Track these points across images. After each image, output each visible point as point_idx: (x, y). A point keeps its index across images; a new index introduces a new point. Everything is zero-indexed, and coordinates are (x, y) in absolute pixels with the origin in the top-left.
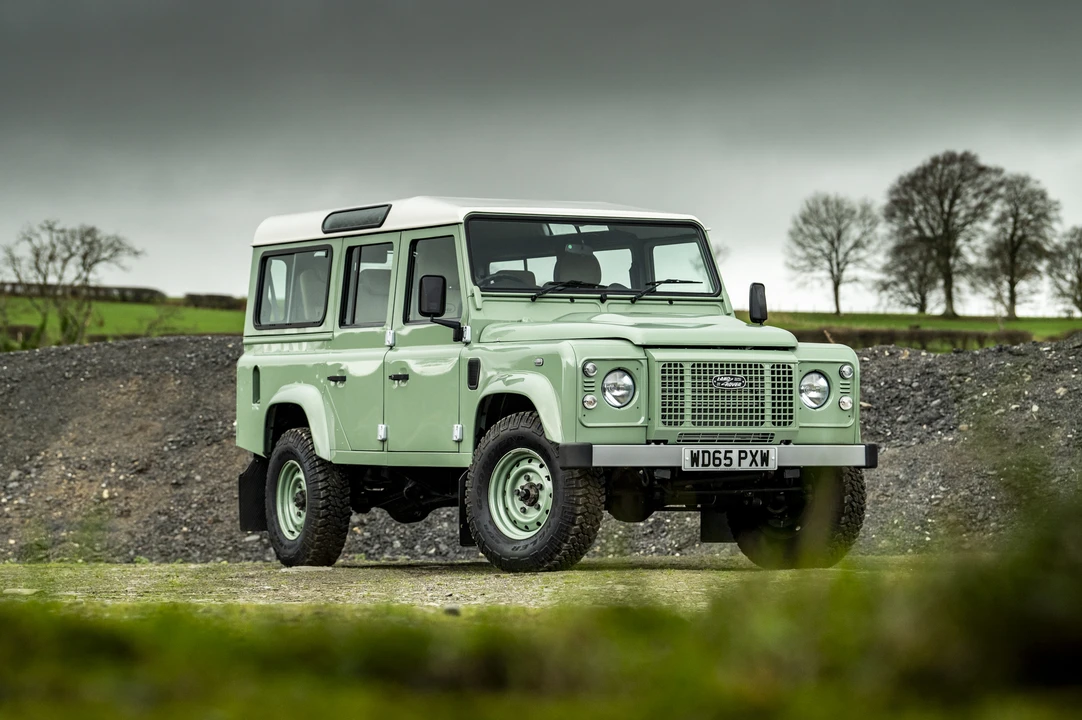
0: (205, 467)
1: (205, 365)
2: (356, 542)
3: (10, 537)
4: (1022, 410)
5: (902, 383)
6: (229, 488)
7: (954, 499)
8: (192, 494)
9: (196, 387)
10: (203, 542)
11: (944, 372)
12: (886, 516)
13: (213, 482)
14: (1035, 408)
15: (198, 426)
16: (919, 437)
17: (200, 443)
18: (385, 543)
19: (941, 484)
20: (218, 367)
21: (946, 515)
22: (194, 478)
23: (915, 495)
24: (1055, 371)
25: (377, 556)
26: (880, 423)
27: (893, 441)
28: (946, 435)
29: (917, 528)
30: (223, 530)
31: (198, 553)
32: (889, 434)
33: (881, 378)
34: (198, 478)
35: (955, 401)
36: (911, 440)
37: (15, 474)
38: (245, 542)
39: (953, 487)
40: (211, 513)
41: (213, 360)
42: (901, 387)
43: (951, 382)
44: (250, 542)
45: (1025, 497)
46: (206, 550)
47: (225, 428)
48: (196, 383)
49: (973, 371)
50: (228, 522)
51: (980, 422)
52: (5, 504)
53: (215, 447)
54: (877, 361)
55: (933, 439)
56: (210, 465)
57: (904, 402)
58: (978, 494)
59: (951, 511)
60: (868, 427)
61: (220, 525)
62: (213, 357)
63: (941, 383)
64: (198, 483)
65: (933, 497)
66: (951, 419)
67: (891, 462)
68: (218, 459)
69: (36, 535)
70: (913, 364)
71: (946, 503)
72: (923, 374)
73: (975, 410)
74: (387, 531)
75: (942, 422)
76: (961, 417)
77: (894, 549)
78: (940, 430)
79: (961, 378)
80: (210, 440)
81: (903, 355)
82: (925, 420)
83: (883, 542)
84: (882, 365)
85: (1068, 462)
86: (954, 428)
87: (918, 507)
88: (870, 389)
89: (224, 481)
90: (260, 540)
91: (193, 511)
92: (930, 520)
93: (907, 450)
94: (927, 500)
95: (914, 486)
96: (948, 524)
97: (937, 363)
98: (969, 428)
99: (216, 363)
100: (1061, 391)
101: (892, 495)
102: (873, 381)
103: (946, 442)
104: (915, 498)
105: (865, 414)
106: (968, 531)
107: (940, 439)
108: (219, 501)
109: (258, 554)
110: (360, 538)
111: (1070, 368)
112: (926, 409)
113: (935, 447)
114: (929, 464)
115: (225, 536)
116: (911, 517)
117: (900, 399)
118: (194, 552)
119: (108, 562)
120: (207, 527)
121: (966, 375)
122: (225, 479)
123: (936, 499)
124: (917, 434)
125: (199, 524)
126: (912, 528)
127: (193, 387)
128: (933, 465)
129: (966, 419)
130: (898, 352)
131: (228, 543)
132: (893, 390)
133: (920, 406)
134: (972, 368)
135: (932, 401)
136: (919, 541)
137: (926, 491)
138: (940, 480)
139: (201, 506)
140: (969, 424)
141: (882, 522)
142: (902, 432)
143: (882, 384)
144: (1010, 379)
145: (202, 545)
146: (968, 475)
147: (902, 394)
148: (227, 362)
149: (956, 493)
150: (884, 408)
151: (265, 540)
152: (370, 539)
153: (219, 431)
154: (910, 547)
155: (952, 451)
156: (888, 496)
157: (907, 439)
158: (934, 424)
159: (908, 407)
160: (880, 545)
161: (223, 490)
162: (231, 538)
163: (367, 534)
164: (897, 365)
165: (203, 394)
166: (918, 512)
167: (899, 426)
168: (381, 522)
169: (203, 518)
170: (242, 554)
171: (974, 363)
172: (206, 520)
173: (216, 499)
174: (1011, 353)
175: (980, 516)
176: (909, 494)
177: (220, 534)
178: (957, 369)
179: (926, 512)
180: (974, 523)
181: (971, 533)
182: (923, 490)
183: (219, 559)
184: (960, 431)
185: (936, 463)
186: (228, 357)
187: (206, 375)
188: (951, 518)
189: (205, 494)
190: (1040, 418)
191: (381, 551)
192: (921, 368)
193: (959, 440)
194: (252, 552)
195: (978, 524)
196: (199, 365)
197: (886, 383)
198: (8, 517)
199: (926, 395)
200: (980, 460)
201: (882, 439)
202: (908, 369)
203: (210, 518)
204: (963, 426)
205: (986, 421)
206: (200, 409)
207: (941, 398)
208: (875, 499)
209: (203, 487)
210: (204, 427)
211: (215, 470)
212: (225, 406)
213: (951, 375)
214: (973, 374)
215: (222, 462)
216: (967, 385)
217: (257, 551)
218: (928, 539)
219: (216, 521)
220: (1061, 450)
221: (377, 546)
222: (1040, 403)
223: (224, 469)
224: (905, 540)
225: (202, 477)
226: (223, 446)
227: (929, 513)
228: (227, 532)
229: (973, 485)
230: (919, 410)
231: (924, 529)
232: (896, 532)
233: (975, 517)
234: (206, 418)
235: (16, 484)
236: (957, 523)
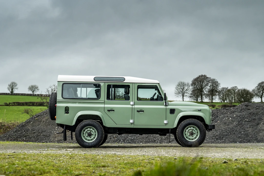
3: (56, 138)
4: (228, 119)
7: (217, 134)
11: (214, 112)
14: (231, 119)
19: (215, 131)
24: (234, 112)
29: (211, 139)
35: (217, 117)
37: (57, 128)
39: (217, 132)
43: (216, 114)
45: (229, 134)
52: (55, 133)
58: (221, 133)
69: (60, 138)
73: (220, 119)
75: (215, 121)
76: (218, 120)
79: (217, 113)
85: (237, 128)
92: (213, 138)
96: (216, 138)
100: (235, 116)
104: (210, 134)
106: (220, 139)
111: (236, 112)
119: (73, 143)
144: (226, 114)
158: (213, 121)
174: (226, 109)
175: (222, 137)
179: (213, 136)
188: (217, 137)
190: (231, 120)
191: (119, 142)
198: (55, 135)
200: (221, 127)
204: (218, 122)
205: (222, 121)
214: (219, 113)
216: (219, 115)
218: (213, 141)
220: (235, 126)
221: (118, 141)
222: (231, 118)
232: (208, 139)
235: (57, 129)
236: (218, 138)
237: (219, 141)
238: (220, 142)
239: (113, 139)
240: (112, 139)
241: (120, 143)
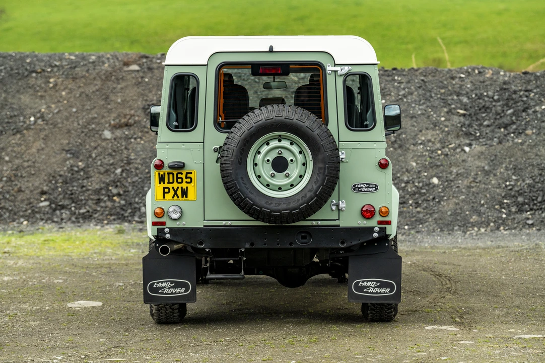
0: (12, 151)
1: (11, 75)
2: (115, 208)
5: (487, 96)
6: (28, 167)
7: (522, 185)
8: (3, 170)
9: (5, 91)
10: (11, 206)
11: (516, 89)
12: (475, 197)
13: (17, 162)
15: (6, 120)
16: (499, 138)
17: (8, 133)
18: (135, 208)
19: (513, 174)
20: (19, 77)
21: (517, 197)
22: (4, 159)
23: (496, 182)
25: (130, 218)
26: (472, 127)
27: (481, 140)
28: (517, 137)
29: (496, 207)
30: (24, 198)
31: (8, 214)
32: (478, 134)
33: (472, 91)
34: (7, 158)
35: (524, 111)
36: (493, 140)
38: (40, 207)
39: (521, 177)
40: (16, 185)
41: (16, 71)
42: (486, 99)
43: (521, 96)
44: (43, 207)
46: (12, 212)
47: (25, 122)
48: (5, 89)
49: (535, 88)
50: (27, 192)
51: (540, 128)
53: (18, 136)
54: (470, 77)
55: (508, 140)
56: (15, 149)
57: (488, 110)
58: (538, 182)
59: (520, 194)
60: (464, 129)
61: (22, 193)
62: (17, 69)
63: (514, 96)
64: (7, 162)
65: (508, 183)
66: (520, 125)
67: (479, 157)
68: (20, 145)
70: (495, 81)
71: (516, 189)
72: (502, 89)
73: (536, 119)
74: (137, 200)
75: (514, 127)
76: (527, 123)
77: (481, 223)
78: (513, 133)
79: (527, 93)
80: (15, 130)
81: (488, 73)
82: (503, 125)
83: (474, 217)
84: (474, 81)
86: (522, 132)
87: (498, 190)
88: (465, 100)
89: (24, 161)
90: (50, 205)
91: (3, 183)
92: (505, 201)
93: (491, 148)
94: (504, 185)
95: (495, 175)
96: (517, 204)
97: (511, 82)
98: (533, 133)
99: (18, 73)
101: (480, 181)
102: (467, 93)
103: (517, 143)
104: (495, 184)
105: (462, 119)
106: (531, 210)
107: (513, 141)
108: (21, 176)
109: (49, 216)
110: (118, 205)
112: (504, 116)
113: (509, 147)
114: (505, 159)
115: (26, 202)
116: (493, 198)
117: (486, 109)
118: (5, 213)
120: (13, 195)
121: (531, 91)
122: (26, 159)
123: (510, 185)
124: (496, 136)
125: (8, 192)
126: (493, 206)
127: (2, 91)
128: (508, 160)
129: (531, 125)
130: (484, 71)
131: (28, 207)
132: (481, 101)
133: (499, 114)
134: (534, 86)
135: (507, 110)
136: (498, 217)
137: (503, 179)
138: (513, 171)
139: (10, 180)
140: (532, 130)
141: (473, 202)
142: (487, 133)
143: (474, 96)
145: (10, 208)
146: (531, 167)
147: (488, 104)
148: (26, 73)
149: (524, 181)
150: (475, 115)
151: (53, 206)
152: (124, 206)
153: (21, 124)
154: (492, 222)
155: (521, 150)
156: (477, 183)
157: (490, 139)
158: (509, 128)
159: (491, 115)
160: (472, 220)
161: (25, 168)
162: (30, 203)
163: (123, 202)
164: (484, 82)
165: (10, 96)
166: (498, 195)
167: (484, 129)
168: (132, 193)
169: (11, 188)
170: (38, 216)
171: (536, 82)
172: (13, 190)
173: (19, 174)
176: (491, 180)
177: (22, 201)
178: (524, 86)
179: (503, 195)
180: (535, 204)
181: (534, 211)
182: (501, 178)
183: (22, 220)
184: (526, 135)
185: (509, 158)
186: (26, 70)
187: (12, 82)
188: (520, 199)
189: (12, 170)
192: (500, 85)
193: (526, 142)
194: (44, 214)
195: (538, 204)
196: (7, 75)
197: (476, 95)
199: (503, 106)
200: (540, 156)
201: (473, 138)
202: (491, 85)
203: (16, 189)
204: (529, 132)
206: (7, 107)
207: (513, 108)
208: (468, 184)
209: (10, 165)
210: (10, 121)
211: (19, 153)
212: (26, 105)
213: (520, 91)
214: (535, 91)
215: (23, 147)
216: (532, 99)
217: (48, 213)
218: (504, 216)
219: (20, 191)
221: (129, 211)
223: (25, 152)
224: (488, 216)
225: (10, 158)
226: (23, 135)
227: (505, 195)
228: (28, 199)
229: (535, 175)
230: (498, 117)
231: (501, 208)
232: (482, 209)
233: (536, 199)
234: (12, 114)
236: (524, 204)
237: (528, 219)
238: (530, 222)
239: (109, 204)
240: (102, 204)
241: (136, 219)
